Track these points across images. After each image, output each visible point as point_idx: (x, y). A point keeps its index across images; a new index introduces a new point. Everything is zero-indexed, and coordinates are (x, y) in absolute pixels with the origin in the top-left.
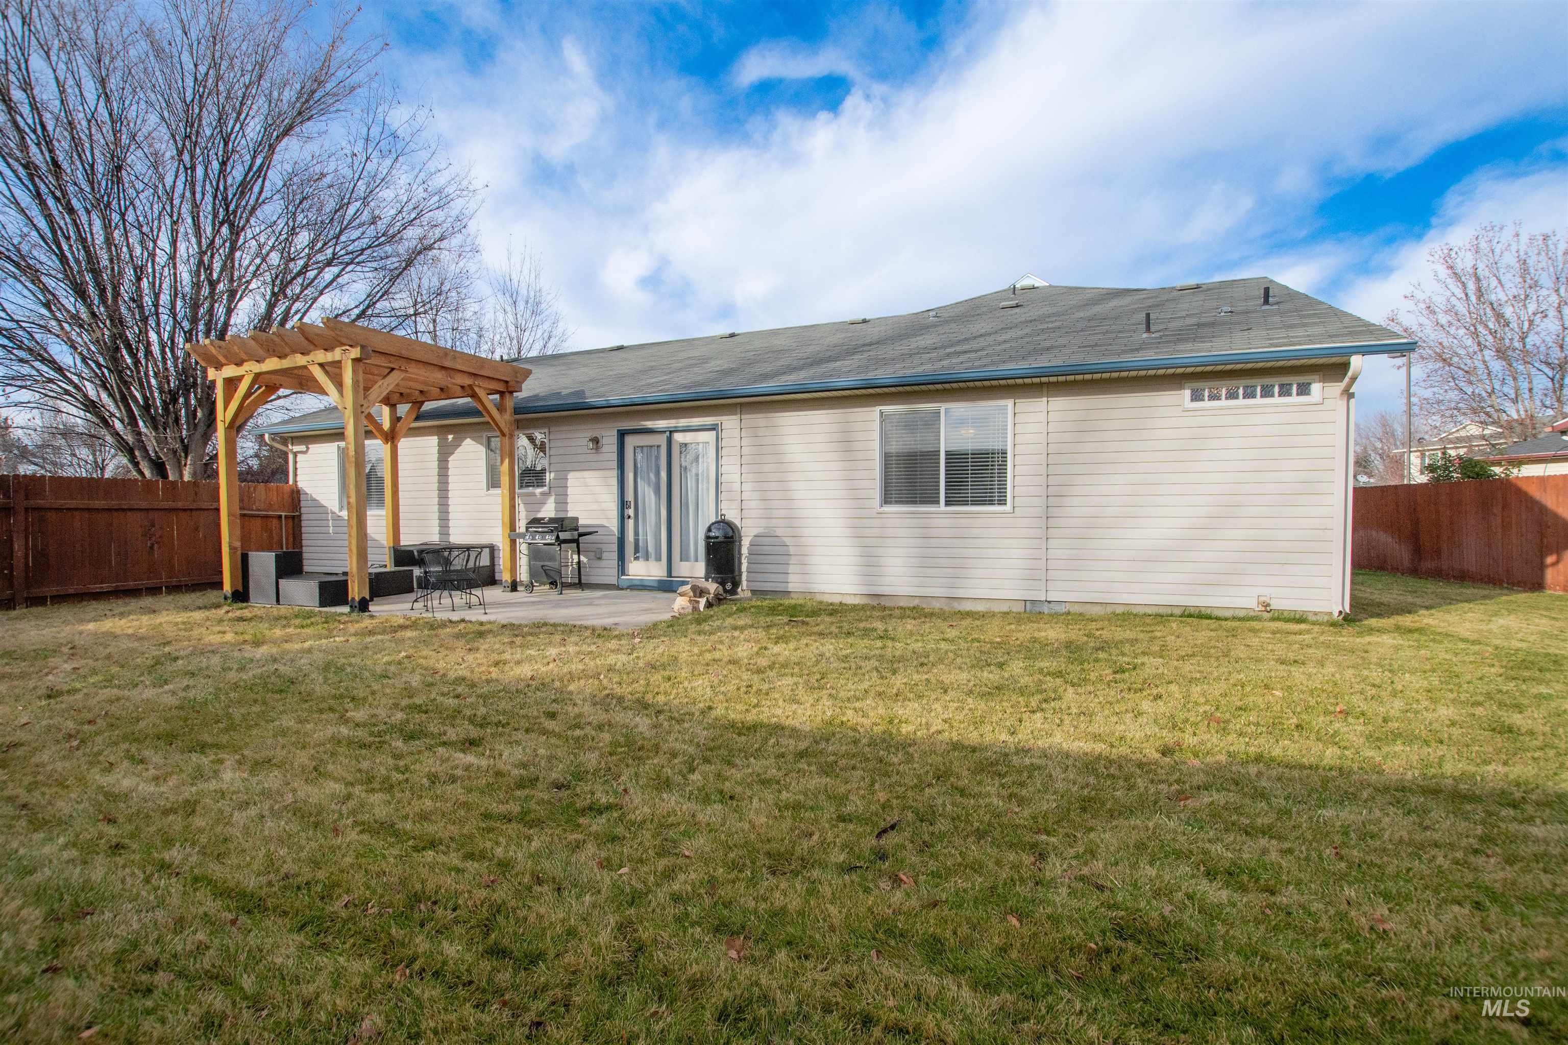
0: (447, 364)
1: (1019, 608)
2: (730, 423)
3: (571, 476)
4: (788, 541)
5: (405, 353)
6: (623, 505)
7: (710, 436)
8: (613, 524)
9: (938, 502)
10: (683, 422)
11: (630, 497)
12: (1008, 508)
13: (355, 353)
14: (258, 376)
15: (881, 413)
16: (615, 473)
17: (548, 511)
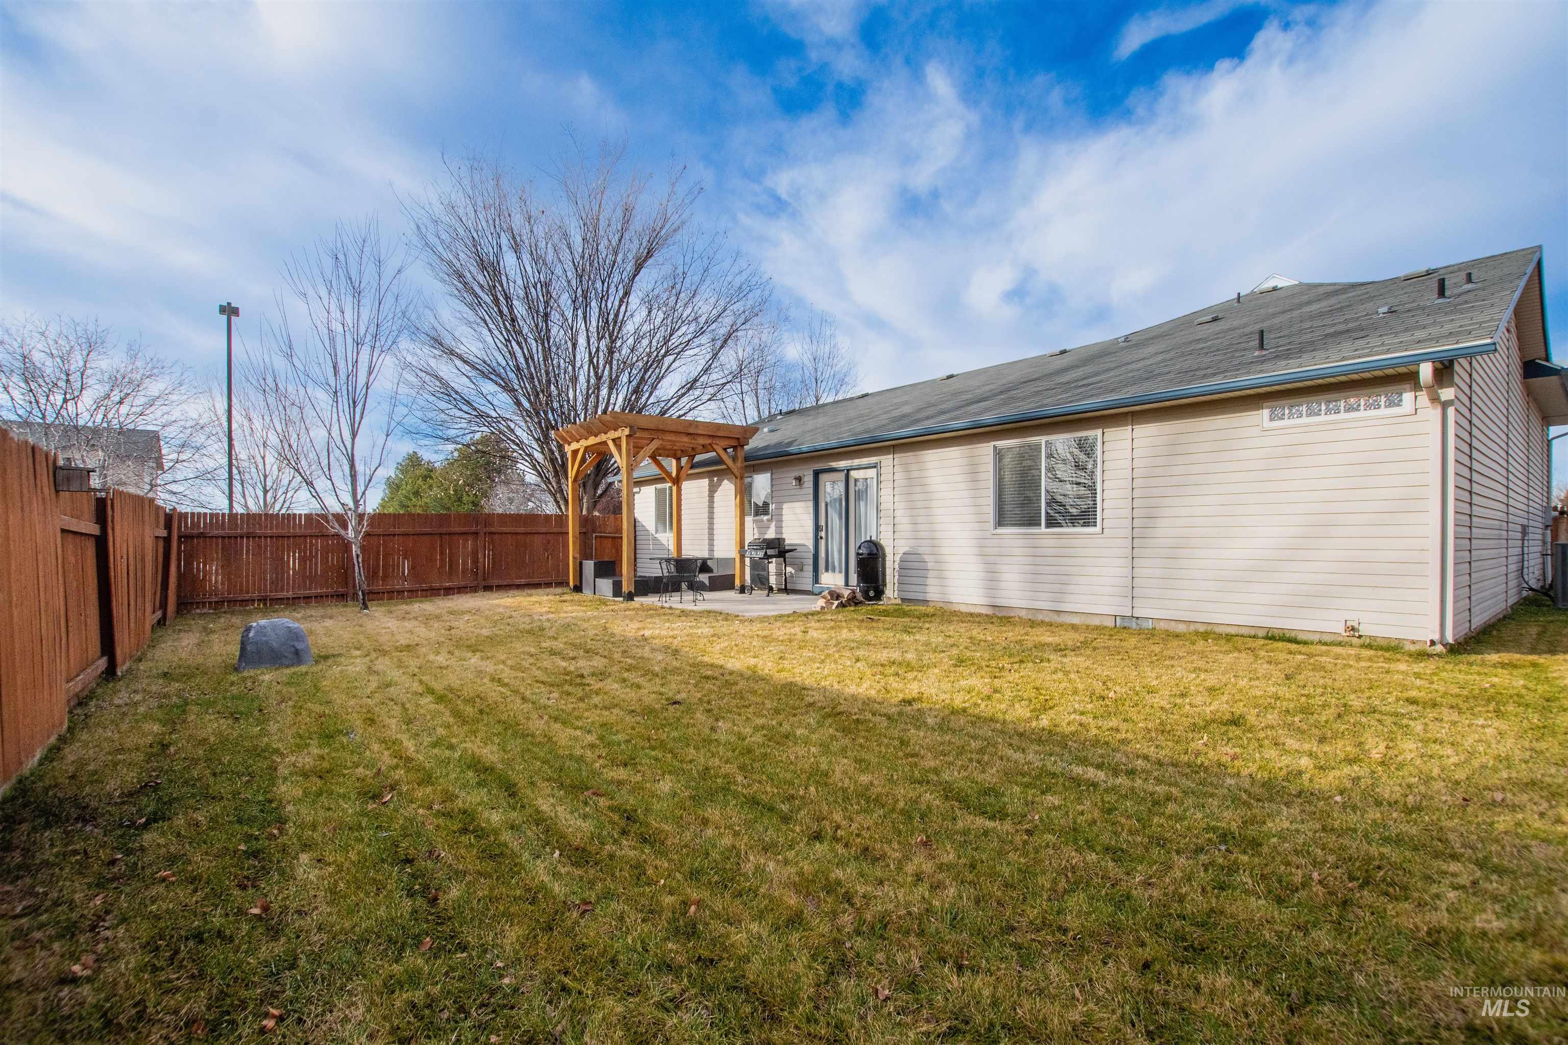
0: (691, 431)
1: (1110, 623)
2: (886, 460)
3: (785, 506)
4: (926, 558)
5: (661, 427)
6: (817, 528)
7: (872, 473)
8: (810, 544)
9: (1040, 525)
10: (856, 462)
11: (822, 522)
12: (1098, 529)
13: (627, 431)
14: (586, 448)
15: (995, 447)
16: (811, 504)
17: (771, 534)
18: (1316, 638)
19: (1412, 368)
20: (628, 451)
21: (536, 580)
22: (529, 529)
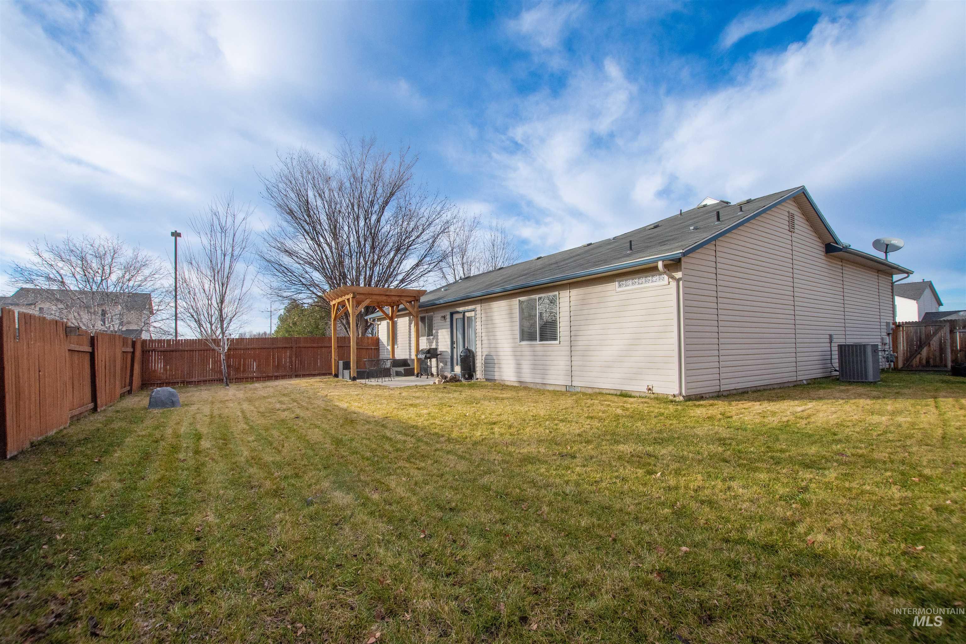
0: (387, 294)
1: (564, 389)
2: (478, 307)
3: (439, 331)
4: (495, 357)
5: (370, 292)
6: (452, 343)
7: (472, 314)
8: (449, 350)
9: (536, 340)
10: (466, 308)
11: (455, 340)
12: (557, 342)
13: (352, 296)
14: (339, 303)
15: (519, 301)
16: (449, 330)
17: (434, 346)
18: (638, 394)
19: (654, 264)
20: (353, 305)
21: (324, 372)
22: (320, 345)
